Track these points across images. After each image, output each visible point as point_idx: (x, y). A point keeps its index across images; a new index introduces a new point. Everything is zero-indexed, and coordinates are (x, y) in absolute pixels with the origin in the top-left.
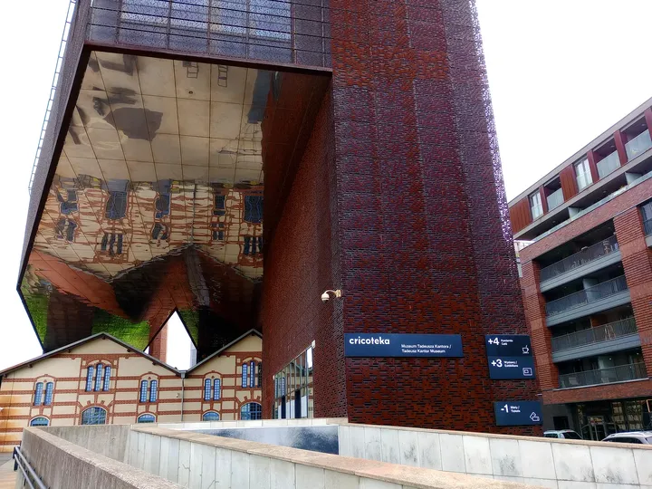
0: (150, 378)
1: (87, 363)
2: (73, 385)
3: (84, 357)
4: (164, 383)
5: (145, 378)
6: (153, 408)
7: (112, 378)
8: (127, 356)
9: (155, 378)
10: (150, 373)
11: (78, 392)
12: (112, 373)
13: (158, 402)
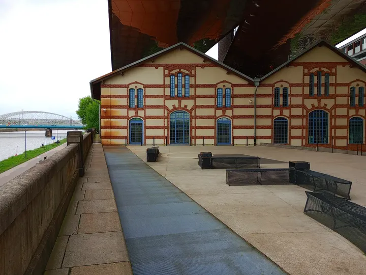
0: (224, 86)
1: (169, 72)
2: (159, 91)
3: (166, 67)
4: (237, 91)
5: (220, 86)
6: (229, 113)
7: (191, 86)
8: (202, 66)
9: (229, 86)
10: (224, 81)
11: (165, 97)
12: (192, 81)
13: (233, 107)
